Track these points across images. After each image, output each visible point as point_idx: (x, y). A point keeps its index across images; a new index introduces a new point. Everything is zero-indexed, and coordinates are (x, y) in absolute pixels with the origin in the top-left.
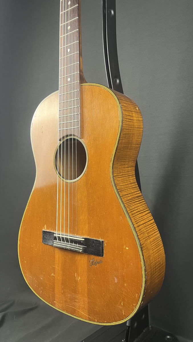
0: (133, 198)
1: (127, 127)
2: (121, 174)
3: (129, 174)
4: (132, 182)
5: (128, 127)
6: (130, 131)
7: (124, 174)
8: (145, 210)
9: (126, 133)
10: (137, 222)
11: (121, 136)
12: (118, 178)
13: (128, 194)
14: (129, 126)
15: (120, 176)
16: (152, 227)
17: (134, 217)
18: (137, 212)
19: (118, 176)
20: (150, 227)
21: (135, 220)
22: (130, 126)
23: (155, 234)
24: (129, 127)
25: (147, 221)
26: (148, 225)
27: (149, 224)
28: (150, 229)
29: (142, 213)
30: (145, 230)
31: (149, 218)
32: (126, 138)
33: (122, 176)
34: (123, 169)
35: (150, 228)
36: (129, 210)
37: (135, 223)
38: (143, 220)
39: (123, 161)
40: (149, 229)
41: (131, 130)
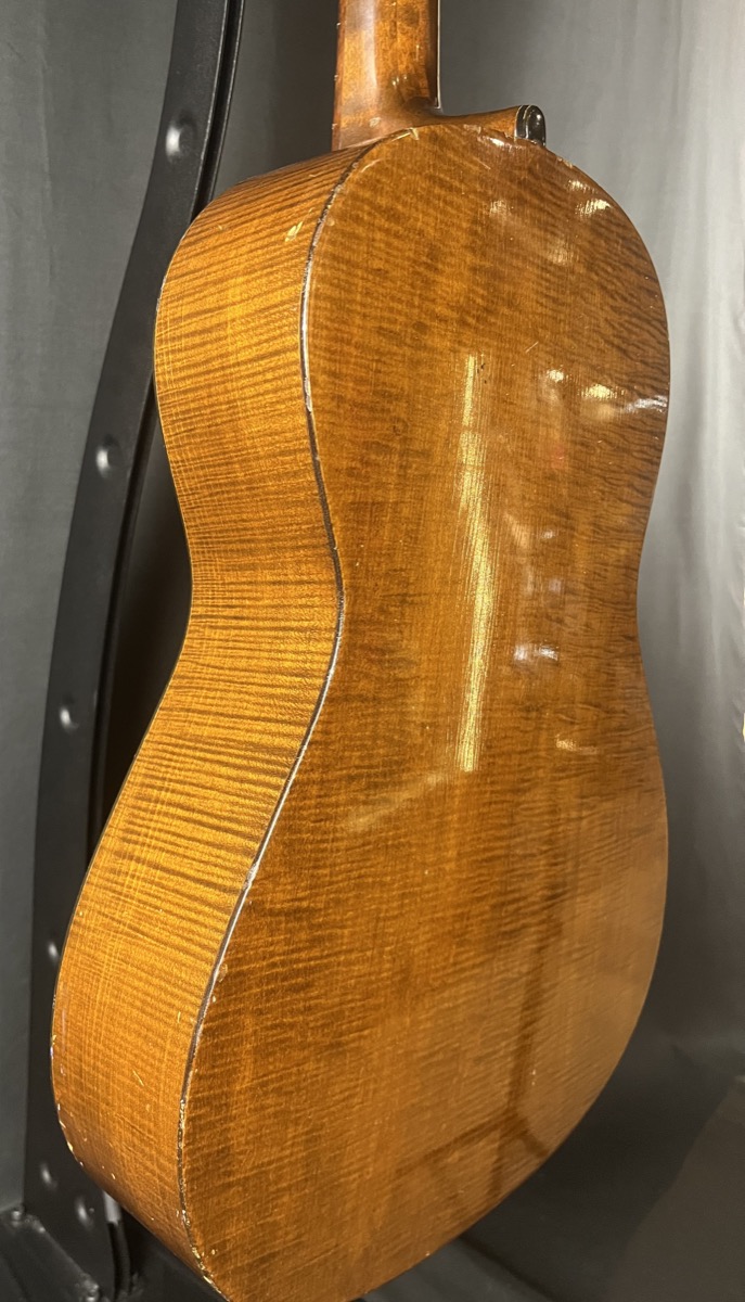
0: (224, 739)
1: (184, 379)
2: (232, 612)
3: (287, 620)
4: (287, 664)
5: (190, 377)
6: (203, 393)
7: (246, 612)
8: (234, 826)
9: (188, 411)
10: (129, 836)
11: (167, 431)
12: (211, 627)
13: (209, 713)
14: (193, 371)
15: (221, 622)
16: (193, 916)
17: (136, 812)
18: (170, 804)
19: (212, 617)
20: (178, 905)
21: (134, 824)
22: (201, 369)
23: (182, 956)
24: (196, 375)
25: (192, 873)
26: (177, 892)
27: (184, 889)
28: (170, 913)
29: (201, 823)
30: (141, 892)
31: (217, 870)
32: (194, 436)
33: (234, 623)
34: (246, 587)
35: (172, 908)
36: (144, 771)
37: (121, 834)
38: (168, 852)
39: (234, 546)
40: (167, 906)
41: (210, 386)
